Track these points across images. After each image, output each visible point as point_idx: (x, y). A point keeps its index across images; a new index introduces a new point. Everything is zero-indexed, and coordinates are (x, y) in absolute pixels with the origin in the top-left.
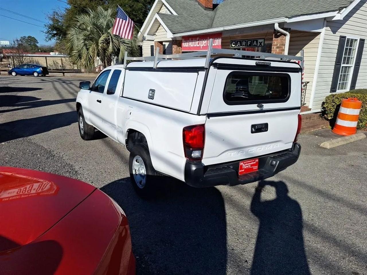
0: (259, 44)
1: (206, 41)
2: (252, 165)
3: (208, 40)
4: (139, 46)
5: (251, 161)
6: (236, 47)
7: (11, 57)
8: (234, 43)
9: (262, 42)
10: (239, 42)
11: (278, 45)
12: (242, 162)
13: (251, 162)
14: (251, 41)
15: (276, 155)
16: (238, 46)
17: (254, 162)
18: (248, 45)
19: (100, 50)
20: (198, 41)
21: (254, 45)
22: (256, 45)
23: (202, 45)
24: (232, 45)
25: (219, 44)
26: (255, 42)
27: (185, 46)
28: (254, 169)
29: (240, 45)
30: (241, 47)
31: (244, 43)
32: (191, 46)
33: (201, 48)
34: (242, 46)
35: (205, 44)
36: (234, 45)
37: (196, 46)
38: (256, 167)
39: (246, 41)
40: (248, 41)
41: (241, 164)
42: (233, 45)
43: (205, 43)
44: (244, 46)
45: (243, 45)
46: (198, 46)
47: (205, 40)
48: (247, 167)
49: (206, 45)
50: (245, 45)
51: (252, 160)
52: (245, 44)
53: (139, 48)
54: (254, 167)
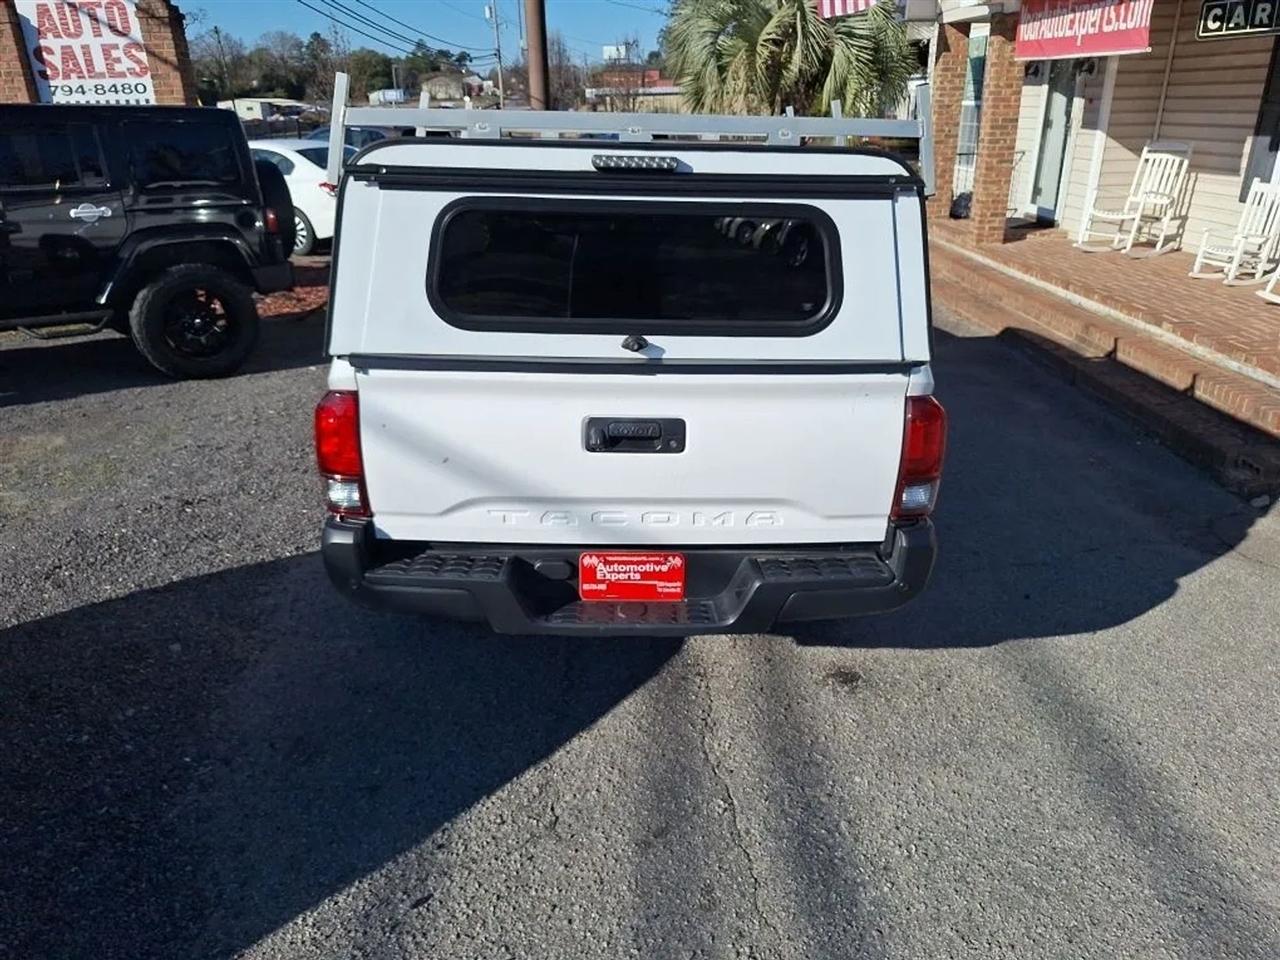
1: (1100, 10)
2: (645, 575)
3: (1104, 8)
4: (916, 43)
5: (644, 559)
6: (1224, 32)
7: (608, 99)
8: (1219, 13)
10: (1239, 9)
12: (591, 556)
13: (644, 563)
15: (791, 557)
16: (1236, 24)
17: (657, 563)
19: (759, 70)
20: (1074, 11)
23: (1083, 32)
24: (1205, 26)
25: (1143, 25)
27: (1026, 38)
28: (660, 590)
29: (1242, 23)
30: (1248, 30)
31: (1264, 10)
32: (1045, 37)
33: (1079, 43)
35: (1093, 25)
36: (1218, 24)
37: (1061, 35)
38: (676, 587)
41: (588, 561)
42: (1212, 25)
43: (1092, 20)
44: (1261, 25)
45: (1257, 22)
46: (1069, 33)
47: (1095, 5)
48: (622, 576)
49: (1097, 31)
50: (1266, 21)
51: (648, 556)
52: (1270, 17)
53: (914, 50)
54: (662, 584)
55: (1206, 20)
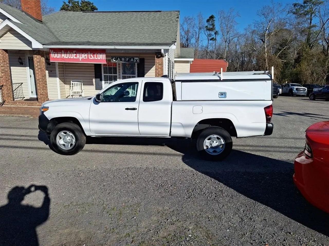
0: (135, 61)
6: (116, 62)
8: (115, 58)
9: (137, 60)
10: (119, 58)
11: (160, 63)
14: (129, 58)
18: (127, 61)
21: (131, 61)
22: (133, 61)
25: (103, 59)
26: (132, 59)
27: (54, 57)
29: (120, 61)
31: (123, 59)
32: (64, 58)
34: (122, 61)
35: (85, 57)
36: (115, 60)
37: (72, 58)
39: (125, 58)
40: (126, 58)
42: (113, 60)
44: (123, 61)
46: (75, 58)
49: (87, 58)
52: (125, 60)
55: (112, 59)
